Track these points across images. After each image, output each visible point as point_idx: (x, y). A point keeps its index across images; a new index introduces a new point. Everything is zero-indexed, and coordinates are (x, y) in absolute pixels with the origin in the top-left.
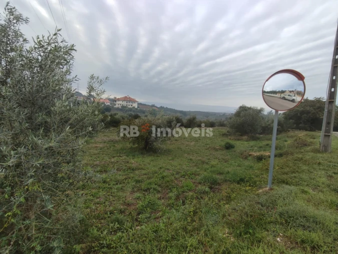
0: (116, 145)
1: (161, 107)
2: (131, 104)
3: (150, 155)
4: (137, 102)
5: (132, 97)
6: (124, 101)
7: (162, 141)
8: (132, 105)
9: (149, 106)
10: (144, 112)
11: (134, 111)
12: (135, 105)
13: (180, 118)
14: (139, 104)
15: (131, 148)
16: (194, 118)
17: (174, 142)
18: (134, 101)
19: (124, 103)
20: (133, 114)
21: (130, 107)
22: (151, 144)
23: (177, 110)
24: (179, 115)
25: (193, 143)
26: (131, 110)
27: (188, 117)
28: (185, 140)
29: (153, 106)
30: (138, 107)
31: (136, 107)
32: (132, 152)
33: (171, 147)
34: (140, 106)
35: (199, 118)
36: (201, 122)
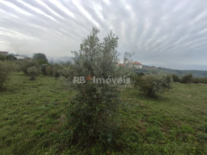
0: (130, 91)
1: (159, 67)
2: (138, 66)
3: (152, 100)
4: (142, 64)
5: (139, 62)
7: (161, 92)
8: (138, 67)
9: (150, 67)
10: (146, 71)
11: (140, 71)
12: (141, 67)
13: (176, 75)
14: (143, 66)
15: (139, 94)
16: (190, 76)
17: (171, 93)
18: (140, 64)
20: (139, 72)
21: (137, 68)
22: (153, 92)
23: (173, 70)
24: (175, 73)
25: (190, 96)
26: (137, 70)
27: (184, 75)
28: (182, 92)
29: (153, 67)
30: (142, 68)
31: (141, 68)
32: (140, 96)
33: (169, 96)
34: (144, 67)
35: (195, 76)
36: (197, 79)
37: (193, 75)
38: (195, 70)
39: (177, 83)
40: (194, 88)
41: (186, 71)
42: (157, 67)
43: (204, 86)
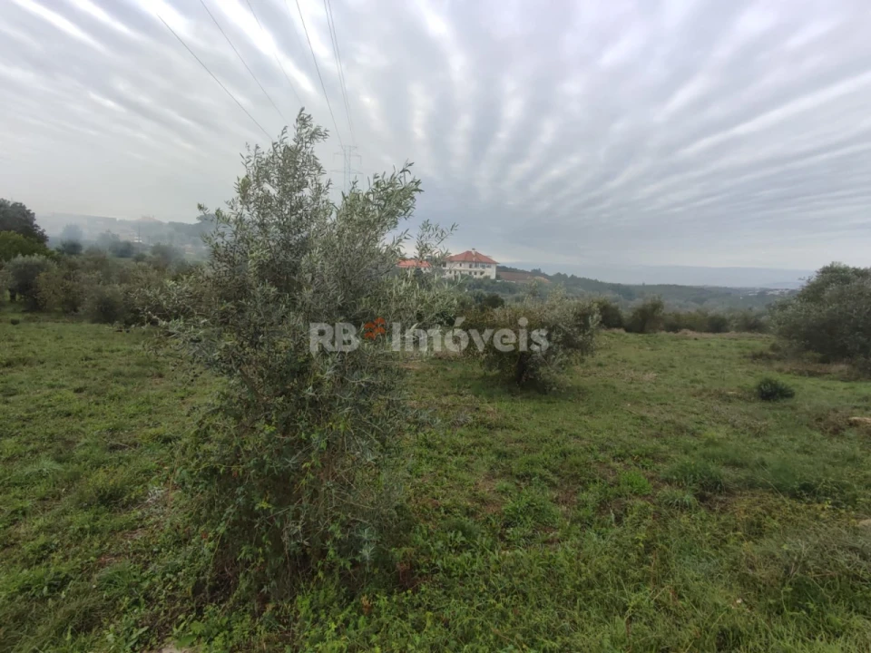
0: (449, 369)
1: (559, 274)
2: (481, 269)
3: (529, 397)
4: (495, 263)
5: (484, 253)
6: (464, 262)
7: (560, 365)
8: (482, 273)
9: (524, 272)
10: (511, 289)
11: (487, 288)
12: (491, 273)
13: (613, 305)
14: (501, 269)
15: (484, 377)
16: (657, 306)
17: (595, 369)
18: (487, 262)
19: (465, 268)
20: (485, 293)
21: (478, 276)
22: (532, 370)
23: (602, 284)
24: (608, 296)
25: (652, 375)
26: (479, 284)
27: (638, 303)
28: (628, 365)
29: (536, 273)
30: (498, 277)
31: (493, 277)
32: (487, 386)
33: (586, 382)
34: (503, 274)
35: (672, 306)
36: (678, 316)
37: (666, 303)
38: (671, 283)
39: (616, 330)
40: (667, 346)
41: (643, 289)
42: (551, 273)
43: (696, 339)
